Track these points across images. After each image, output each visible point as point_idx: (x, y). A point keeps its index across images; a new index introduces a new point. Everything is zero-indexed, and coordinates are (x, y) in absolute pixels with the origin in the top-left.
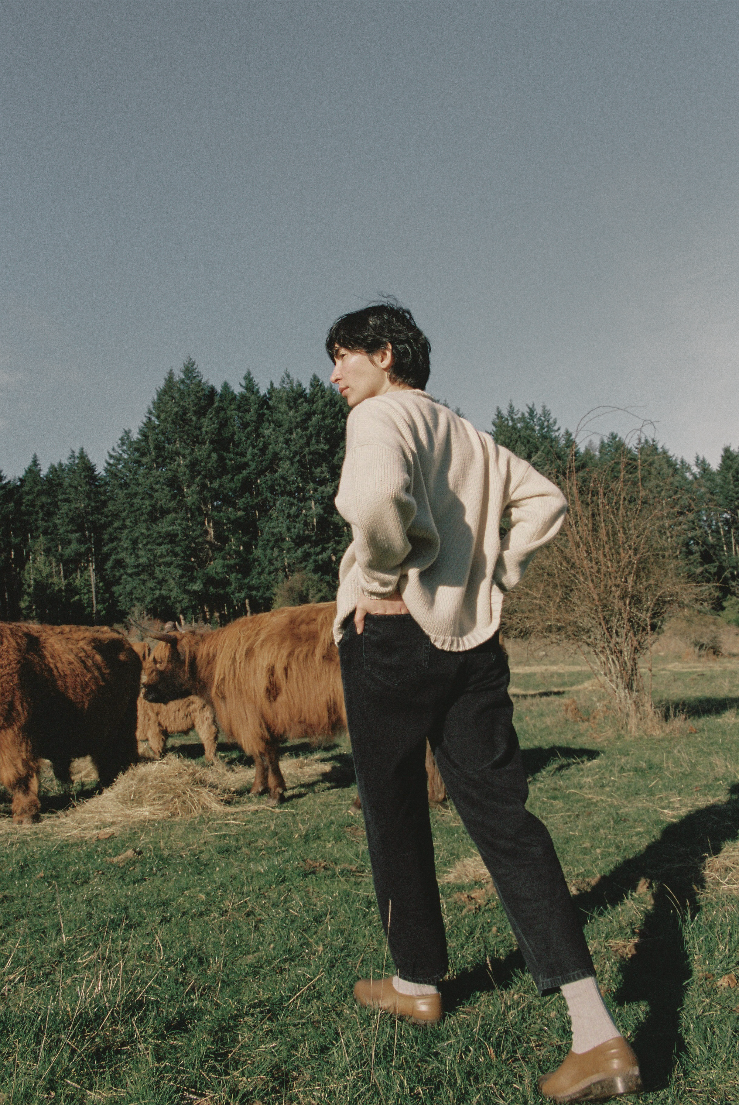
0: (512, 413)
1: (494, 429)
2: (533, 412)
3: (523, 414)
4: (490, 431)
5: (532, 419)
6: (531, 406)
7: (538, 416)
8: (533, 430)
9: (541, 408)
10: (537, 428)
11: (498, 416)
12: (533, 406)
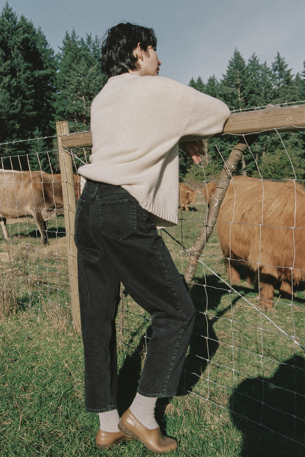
0: (74, 37)
1: (64, 46)
2: (90, 39)
3: (82, 39)
4: (61, 47)
5: (89, 44)
6: (89, 35)
7: (93, 42)
8: (89, 51)
9: (95, 38)
10: (92, 50)
11: (67, 37)
12: (91, 35)
